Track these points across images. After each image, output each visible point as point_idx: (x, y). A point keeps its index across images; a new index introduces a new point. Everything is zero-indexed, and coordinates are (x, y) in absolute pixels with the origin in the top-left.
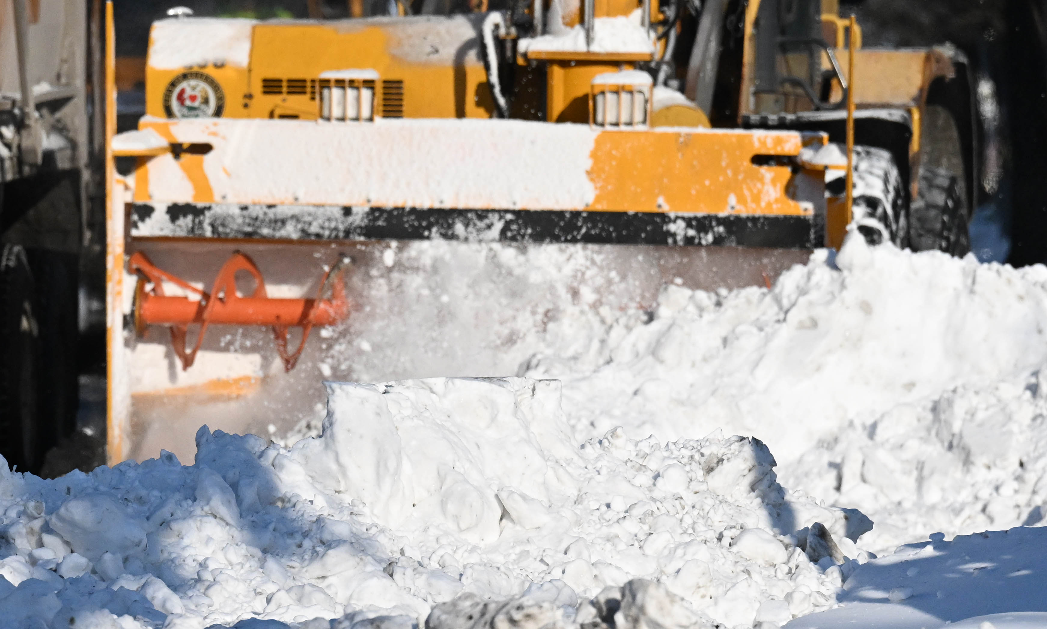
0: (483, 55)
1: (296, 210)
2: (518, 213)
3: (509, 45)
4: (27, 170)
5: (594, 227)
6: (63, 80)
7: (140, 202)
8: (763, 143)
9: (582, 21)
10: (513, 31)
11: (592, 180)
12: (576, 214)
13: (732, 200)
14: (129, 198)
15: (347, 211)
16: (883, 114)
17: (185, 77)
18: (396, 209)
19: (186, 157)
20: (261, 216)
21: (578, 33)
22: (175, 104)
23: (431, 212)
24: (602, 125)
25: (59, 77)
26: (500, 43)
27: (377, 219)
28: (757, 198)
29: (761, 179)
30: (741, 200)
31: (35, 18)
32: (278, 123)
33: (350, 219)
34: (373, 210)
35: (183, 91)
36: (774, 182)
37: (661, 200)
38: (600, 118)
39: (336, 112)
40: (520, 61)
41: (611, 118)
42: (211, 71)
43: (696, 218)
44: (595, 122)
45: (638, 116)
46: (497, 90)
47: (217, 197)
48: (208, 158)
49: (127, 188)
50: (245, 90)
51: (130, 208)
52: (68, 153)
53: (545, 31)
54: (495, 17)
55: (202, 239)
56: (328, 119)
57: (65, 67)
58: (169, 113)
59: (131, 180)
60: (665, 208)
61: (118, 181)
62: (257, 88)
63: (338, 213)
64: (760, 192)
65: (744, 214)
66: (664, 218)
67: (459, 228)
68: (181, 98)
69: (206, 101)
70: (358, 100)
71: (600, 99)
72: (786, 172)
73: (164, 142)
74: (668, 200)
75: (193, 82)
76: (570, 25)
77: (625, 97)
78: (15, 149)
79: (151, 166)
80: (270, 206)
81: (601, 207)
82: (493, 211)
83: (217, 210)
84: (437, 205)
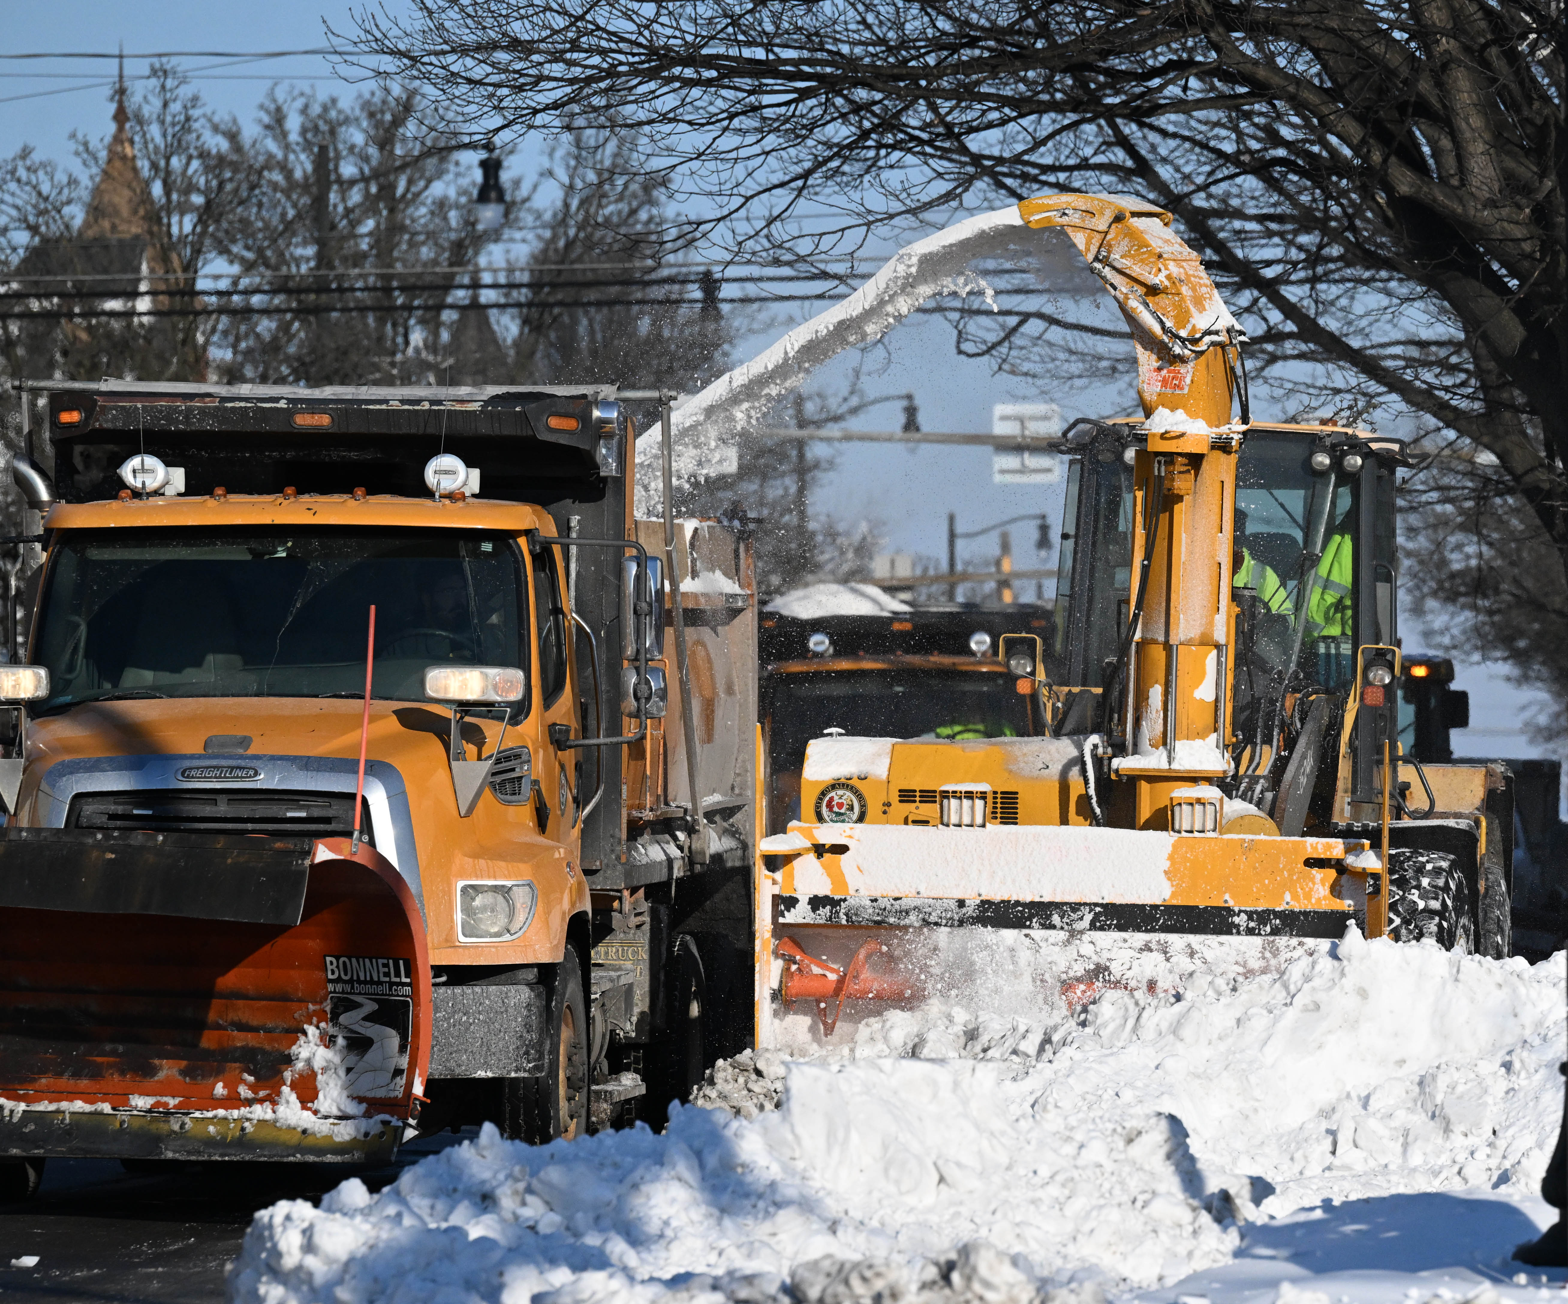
0: (1084, 772)
1: (918, 902)
2: (1104, 906)
3: (1106, 762)
4: (698, 868)
5: (1170, 919)
6: (737, 791)
7: (786, 894)
8: (1315, 848)
9: (1165, 744)
10: (1109, 750)
11: (1169, 879)
12: (1155, 907)
13: (1288, 897)
14: (776, 890)
15: (961, 903)
16: (1451, 823)
17: (833, 787)
18: (1003, 902)
19: (827, 856)
20: (889, 907)
21: (1162, 753)
22: (824, 811)
23: (1032, 905)
24: (1179, 832)
25: (733, 788)
26: (1098, 761)
27: (987, 910)
28: (1308, 896)
29: (1312, 880)
30: (1295, 897)
31: (709, 737)
32: (911, 827)
33: (964, 910)
34: (983, 902)
35: (832, 799)
36: (1323, 882)
37: (1227, 897)
38: (1177, 827)
39: (954, 819)
40: (1113, 777)
41: (1186, 826)
42: (855, 782)
43: (1256, 912)
44: (1173, 830)
45: (1210, 825)
46: (1094, 801)
47: (852, 892)
48: (844, 857)
49: (775, 882)
50: (884, 799)
51: (777, 899)
52: (739, 853)
53: (1135, 752)
54: (1095, 739)
55: (840, 926)
56: (948, 825)
57: (738, 779)
58: (820, 818)
59: (778, 876)
60: (1231, 903)
61: (766, 877)
62: (895, 798)
63: (953, 905)
64: (1311, 890)
65: (1297, 910)
66: (1229, 911)
67: (1056, 919)
68: (829, 806)
69: (851, 808)
70: (972, 808)
71: (1177, 809)
72: (1332, 873)
73: (808, 844)
74: (1232, 897)
75: (840, 792)
76: (1155, 746)
77: (1198, 808)
78: (686, 850)
79: (796, 863)
80: (896, 899)
81: (1175, 902)
82: (1085, 904)
83: (851, 902)
84: (1037, 899)
